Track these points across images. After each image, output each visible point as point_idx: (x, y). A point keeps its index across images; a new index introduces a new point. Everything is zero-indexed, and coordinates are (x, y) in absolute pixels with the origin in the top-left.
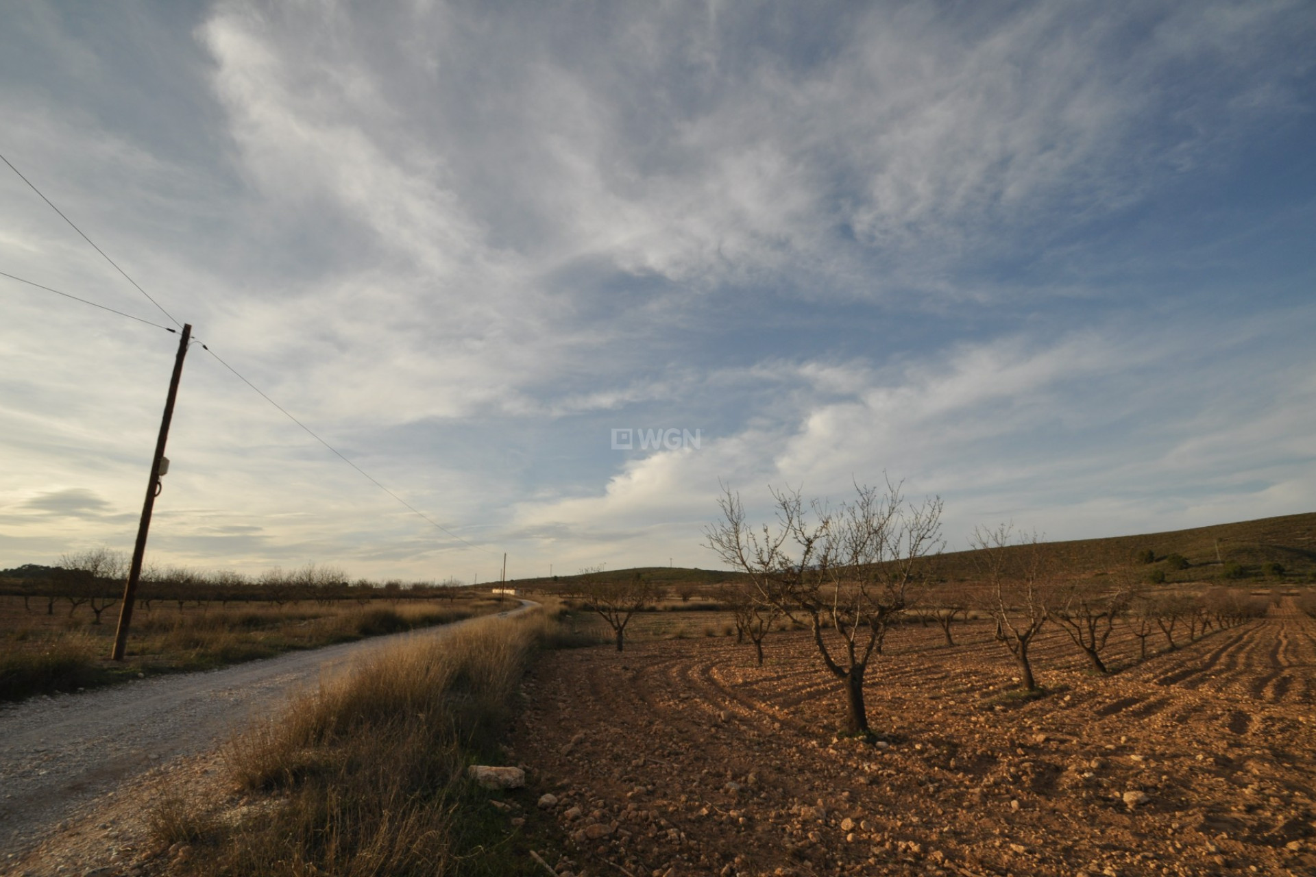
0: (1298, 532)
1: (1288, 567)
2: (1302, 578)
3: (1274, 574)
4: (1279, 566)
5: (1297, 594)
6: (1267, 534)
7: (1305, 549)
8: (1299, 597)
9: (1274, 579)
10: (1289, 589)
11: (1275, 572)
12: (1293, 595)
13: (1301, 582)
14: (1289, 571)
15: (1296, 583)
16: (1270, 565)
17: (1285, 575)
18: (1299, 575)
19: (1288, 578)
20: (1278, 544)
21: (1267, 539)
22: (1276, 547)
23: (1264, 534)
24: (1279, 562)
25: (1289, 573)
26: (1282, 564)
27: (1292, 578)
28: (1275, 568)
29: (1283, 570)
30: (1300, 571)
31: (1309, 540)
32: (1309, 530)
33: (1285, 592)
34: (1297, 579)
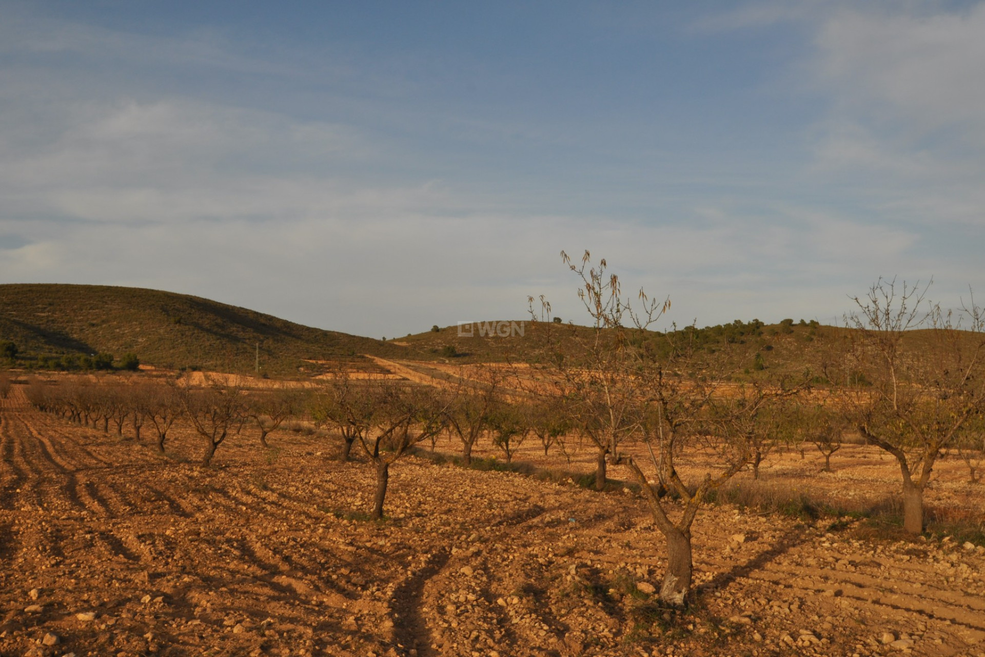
0: (40, 306)
1: (22, 348)
2: (33, 362)
3: (6, 356)
4: (14, 345)
5: (25, 382)
6: (9, 305)
7: (42, 327)
8: (27, 386)
9: (5, 362)
10: (19, 376)
11: (8, 353)
12: (20, 382)
13: (31, 367)
14: (22, 353)
15: (26, 368)
16: (4, 344)
17: (17, 358)
18: (31, 359)
19: (18, 362)
20: (17, 319)
21: (7, 311)
22: (14, 321)
23: (5, 304)
24: (13, 341)
25: (22, 355)
26: (17, 344)
27: (23, 362)
28: (8, 349)
29: (16, 352)
30: (33, 353)
31: (48, 317)
32: (50, 304)
33: (13, 379)
34: (28, 363)
